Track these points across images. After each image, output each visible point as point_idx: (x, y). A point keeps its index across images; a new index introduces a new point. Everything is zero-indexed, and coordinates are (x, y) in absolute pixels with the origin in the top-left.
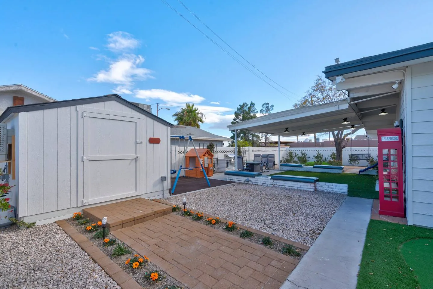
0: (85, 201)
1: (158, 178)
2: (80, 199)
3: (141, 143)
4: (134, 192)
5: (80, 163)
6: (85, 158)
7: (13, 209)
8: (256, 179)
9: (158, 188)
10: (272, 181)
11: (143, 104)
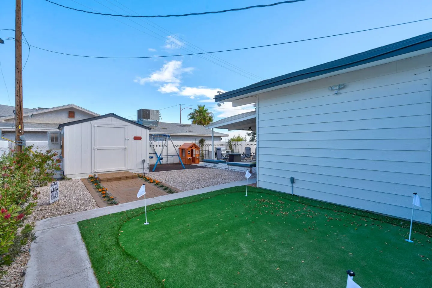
0: (95, 170)
1: (140, 160)
2: (93, 169)
3: (129, 140)
4: (124, 168)
5: (93, 151)
6: (95, 148)
7: (63, 172)
8: (219, 165)
9: (141, 167)
10: (228, 166)
11: (154, 110)
